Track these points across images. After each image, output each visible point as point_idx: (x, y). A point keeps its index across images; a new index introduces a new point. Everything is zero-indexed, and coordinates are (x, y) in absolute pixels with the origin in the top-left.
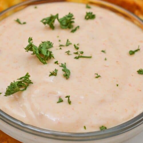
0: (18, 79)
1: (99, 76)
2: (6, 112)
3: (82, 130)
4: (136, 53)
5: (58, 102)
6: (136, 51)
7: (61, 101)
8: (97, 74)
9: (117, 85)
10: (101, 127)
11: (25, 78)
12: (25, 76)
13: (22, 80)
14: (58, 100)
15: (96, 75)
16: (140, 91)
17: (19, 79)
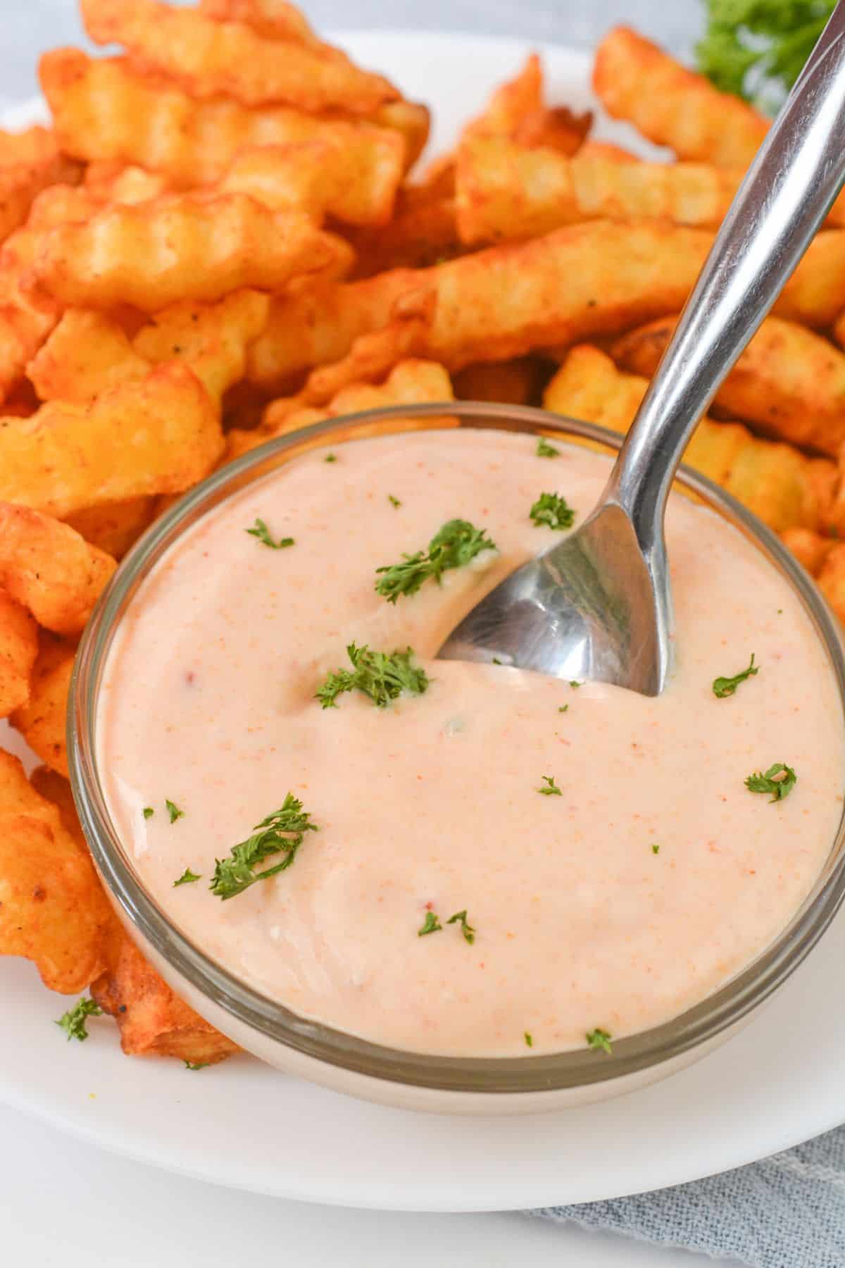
0: (256, 828)
1: (557, 792)
2: (220, 961)
3: (518, 1050)
4: (742, 687)
5: (421, 934)
6: (744, 676)
7: (432, 927)
8: (551, 782)
9: (656, 850)
10: (592, 1032)
11: (283, 816)
12: (283, 810)
13: (271, 827)
14: (420, 920)
15: (546, 785)
16: (753, 872)
17: (260, 826)
